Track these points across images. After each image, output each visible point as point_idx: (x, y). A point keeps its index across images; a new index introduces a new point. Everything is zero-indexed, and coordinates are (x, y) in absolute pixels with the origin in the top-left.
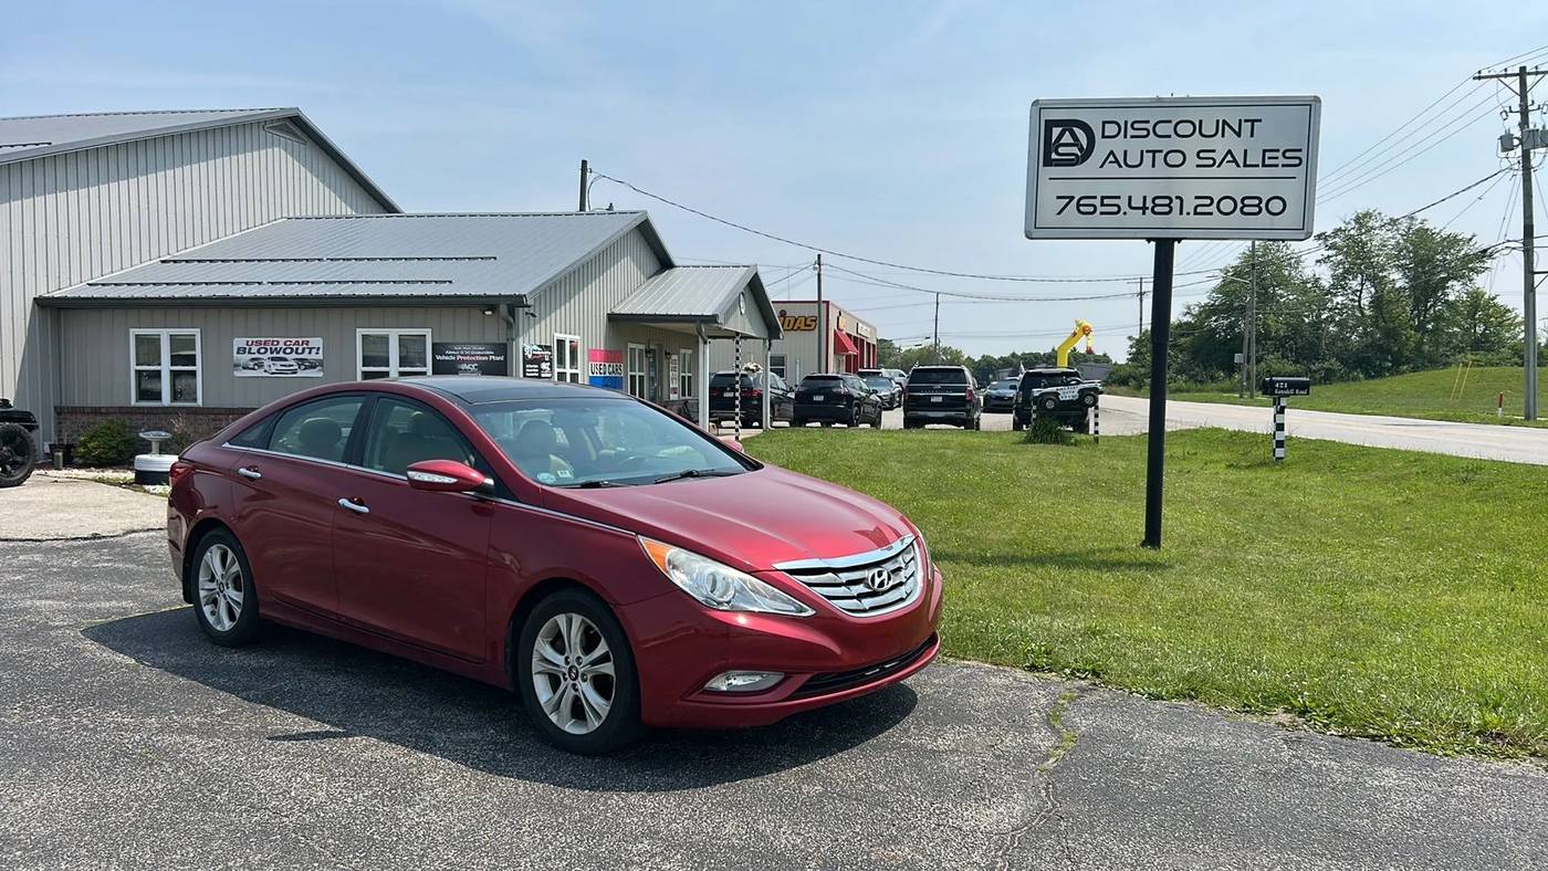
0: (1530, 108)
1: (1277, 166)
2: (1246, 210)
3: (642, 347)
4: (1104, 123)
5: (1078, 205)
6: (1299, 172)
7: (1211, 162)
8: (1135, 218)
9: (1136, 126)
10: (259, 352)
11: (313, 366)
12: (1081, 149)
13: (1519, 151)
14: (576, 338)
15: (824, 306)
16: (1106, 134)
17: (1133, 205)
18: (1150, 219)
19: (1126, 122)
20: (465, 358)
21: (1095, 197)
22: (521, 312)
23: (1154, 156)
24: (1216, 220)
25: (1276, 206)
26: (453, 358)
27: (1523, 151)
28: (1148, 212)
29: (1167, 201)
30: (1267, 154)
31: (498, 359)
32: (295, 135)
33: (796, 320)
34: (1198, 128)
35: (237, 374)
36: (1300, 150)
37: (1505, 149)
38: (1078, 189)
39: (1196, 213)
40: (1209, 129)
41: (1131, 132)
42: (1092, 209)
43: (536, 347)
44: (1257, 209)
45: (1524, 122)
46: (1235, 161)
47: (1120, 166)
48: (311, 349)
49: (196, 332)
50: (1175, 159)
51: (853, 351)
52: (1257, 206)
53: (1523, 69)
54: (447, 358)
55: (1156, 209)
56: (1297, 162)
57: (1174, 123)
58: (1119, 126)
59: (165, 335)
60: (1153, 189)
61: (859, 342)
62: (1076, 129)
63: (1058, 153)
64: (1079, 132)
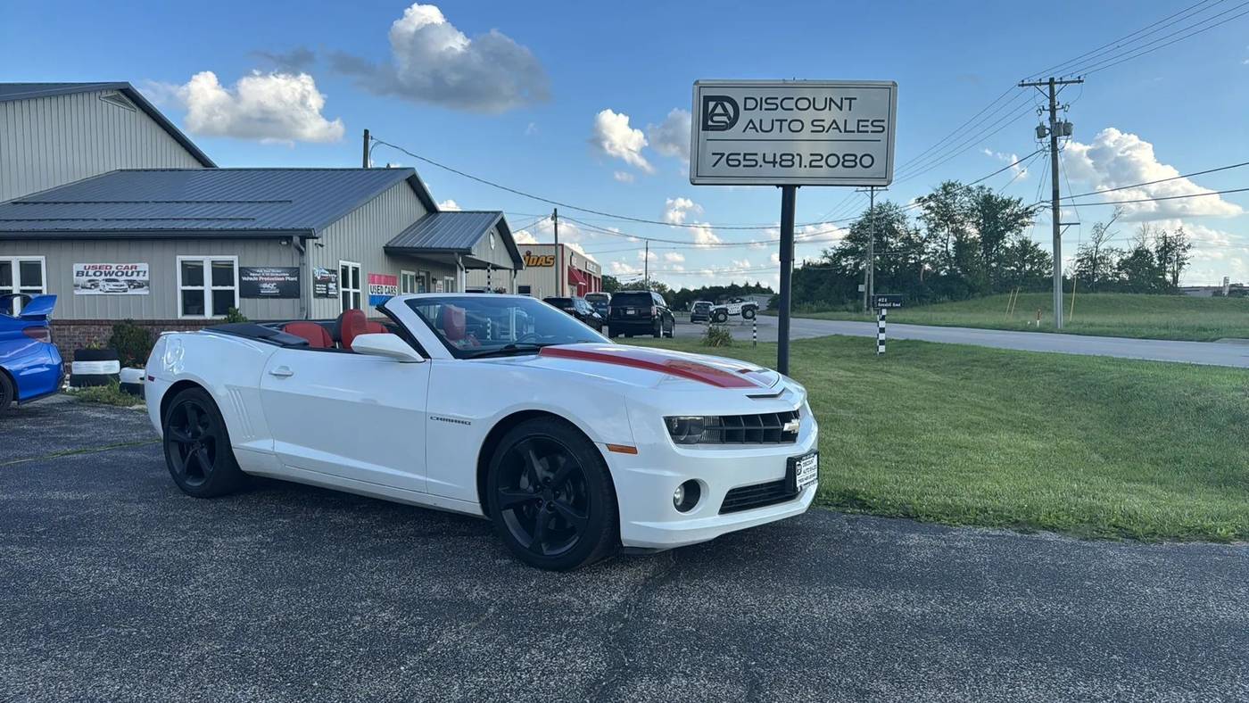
0: (1056, 107)
1: (867, 132)
2: (846, 164)
3: (413, 274)
4: (746, 99)
5: (728, 160)
6: (883, 136)
7: (821, 129)
8: (768, 170)
9: (768, 101)
10: (95, 274)
11: (140, 286)
12: (729, 118)
13: (1049, 138)
14: (358, 265)
15: (560, 248)
16: (747, 107)
17: (766, 160)
18: (778, 171)
19: (761, 99)
20: (265, 279)
21: (739, 154)
22: (310, 242)
23: (781, 124)
24: (825, 171)
25: (867, 161)
26: (256, 279)
27: (1052, 138)
28: (777, 165)
29: (790, 158)
30: (861, 123)
31: (292, 279)
32: (127, 104)
33: (539, 258)
34: (812, 103)
35: (76, 292)
36: (883, 121)
37: (1040, 137)
38: (727, 148)
39: (811, 166)
40: (820, 104)
41: (765, 106)
42: (737, 163)
43: (323, 271)
44: (853, 164)
45: (1052, 118)
46: (838, 128)
47: (757, 131)
48: (138, 272)
49: (42, 259)
50: (796, 126)
51: (583, 283)
52: (854, 161)
53: (1052, 79)
54: (251, 279)
55: (783, 163)
57: (795, 100)
58: (756, 100)
59: (15, 261)
60: (780, 149)
61: (587, 276)
62: (725, 103)
63: (713, 121)
64: (727, 105)
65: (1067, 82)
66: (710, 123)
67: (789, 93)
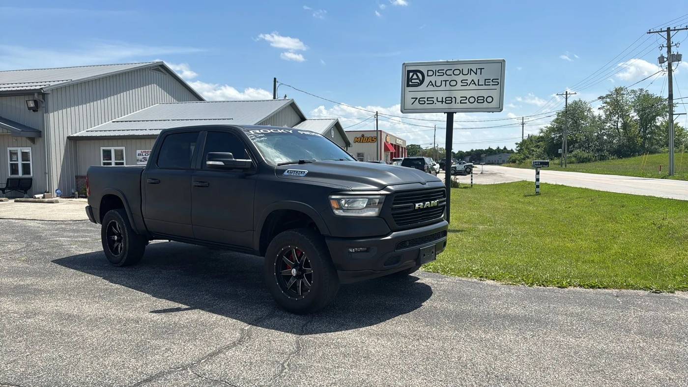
0: (672, 45)
1: (490, 85)
2: (479, 101)
4: (428, 71)
5: (419, 101)
6: (498, 87)
7: (466, 84)
8: (439, 105)
9: (439, 71)
10: (145, 155)
12: (420, 80)
13: (666, 64)
15: (379, 133)
16: (429, 75)
17: (438, 100)
18: (444, 106)
19: (436, 71)
21: (425, 98)
23: (446, 83)
24: (468, 105)
25: (490, 100)
27: (668, 63)
28: (444, 103)
29: (450, 99)
30: (487, 81)
32: (162, 72)
33: (368, 138)
34: (461, 72)
36: (498, 79)
37: (661, 63)
38: (419, 95)
39: (461, 103)
40: (465, 72)
41: (437, 74)
42: (424, 102)
44: (483, 101)
45: (669, 51)
46: (475, 83)
47: (434, 86)
49: (123, 148)
50: (453, 83)
51: (393, 150)
52: (483, 100)
53: (669, 29)
55: (447, 102)
56: (497, 83)
57: (453, 70)
58: (433, 72)
59: (113, 149)
60: (445, 95)
61: (397, 147)
62: (418, 73)
63: (412, 82)
64: (419, 74)
65: (678, 30)
66: (410, 83)
67: (449, 67)
